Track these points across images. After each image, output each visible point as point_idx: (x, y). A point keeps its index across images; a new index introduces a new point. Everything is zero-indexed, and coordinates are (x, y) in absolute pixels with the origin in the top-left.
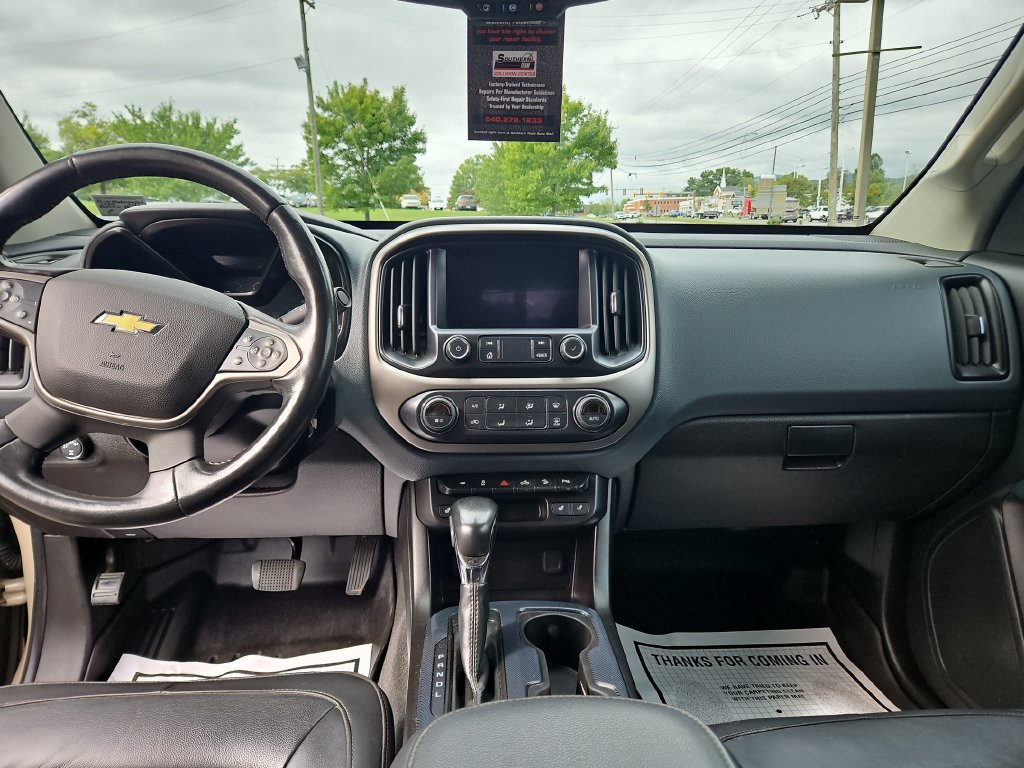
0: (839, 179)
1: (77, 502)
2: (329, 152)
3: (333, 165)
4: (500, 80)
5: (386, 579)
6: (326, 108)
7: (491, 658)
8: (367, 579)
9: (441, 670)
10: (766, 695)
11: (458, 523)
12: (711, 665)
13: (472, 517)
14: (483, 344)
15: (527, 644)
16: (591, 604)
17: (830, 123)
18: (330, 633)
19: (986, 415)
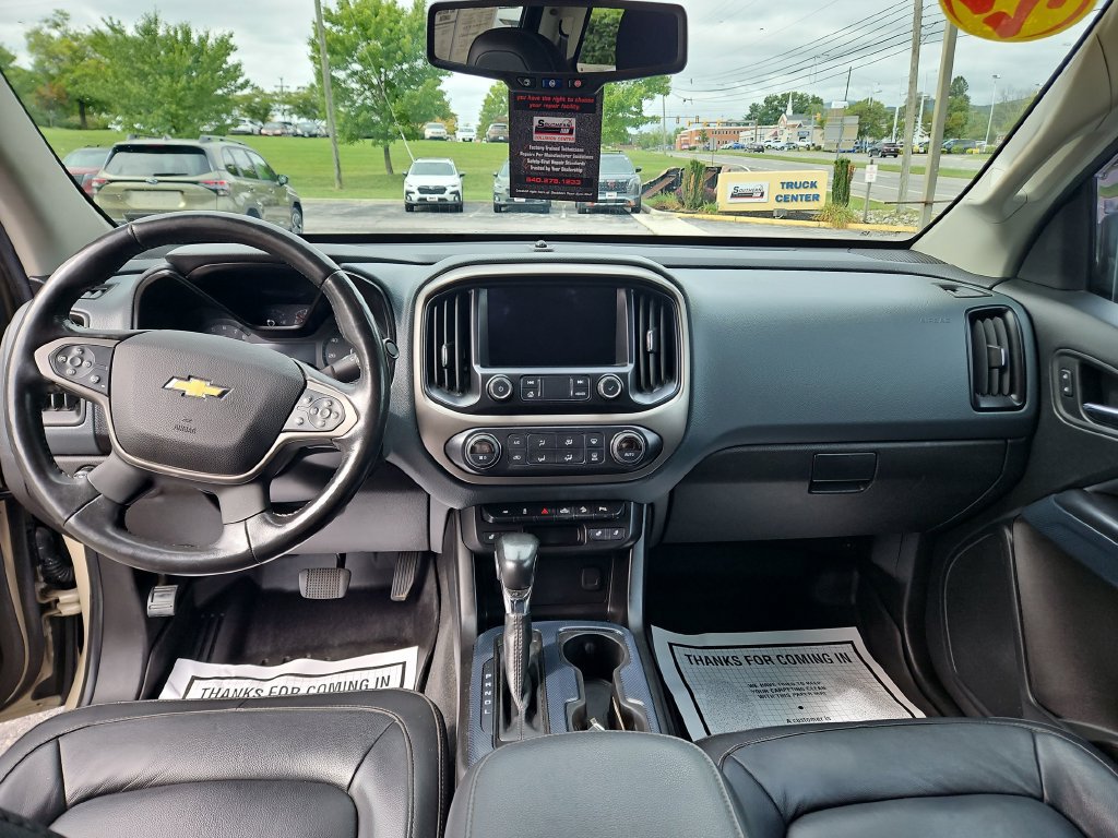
0: (918, 106)
1: (161, 553)
2: (341, 75)
3: (347, 89)
4: (540, 144)
5: (430, 585)
6: (335, 22)
7: (534, 677)
8: (410, 586)
9: (489, 689)
10: (791, 692)
11: (502, 559)
12: (741, 664)
13: (515, 552)
14: (525, 383)
15: (567, 664)
16: (625, 623)
17: (910, 44)
18: (377, 635)
19: (1001, 442)
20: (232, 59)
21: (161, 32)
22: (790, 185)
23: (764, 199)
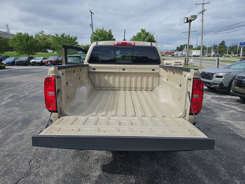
6: (95, 34)
20: (76, 41)
21: (65, 36)
22: (176, 63)
23: (172, 65)
